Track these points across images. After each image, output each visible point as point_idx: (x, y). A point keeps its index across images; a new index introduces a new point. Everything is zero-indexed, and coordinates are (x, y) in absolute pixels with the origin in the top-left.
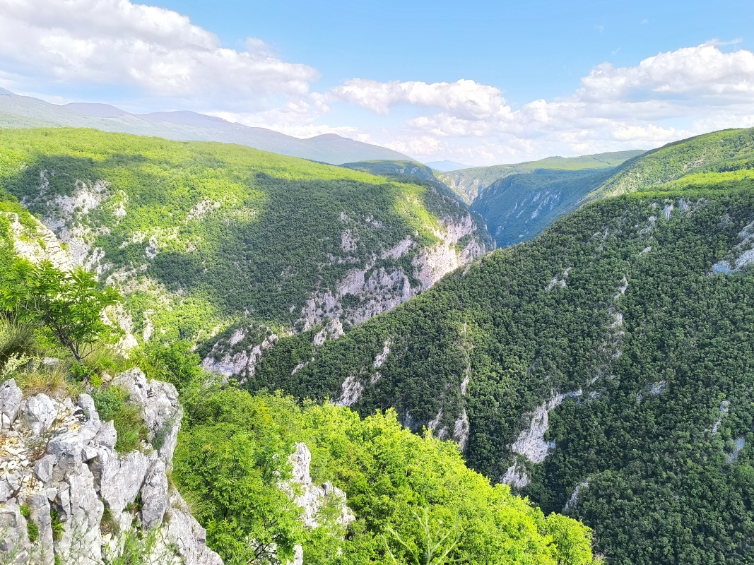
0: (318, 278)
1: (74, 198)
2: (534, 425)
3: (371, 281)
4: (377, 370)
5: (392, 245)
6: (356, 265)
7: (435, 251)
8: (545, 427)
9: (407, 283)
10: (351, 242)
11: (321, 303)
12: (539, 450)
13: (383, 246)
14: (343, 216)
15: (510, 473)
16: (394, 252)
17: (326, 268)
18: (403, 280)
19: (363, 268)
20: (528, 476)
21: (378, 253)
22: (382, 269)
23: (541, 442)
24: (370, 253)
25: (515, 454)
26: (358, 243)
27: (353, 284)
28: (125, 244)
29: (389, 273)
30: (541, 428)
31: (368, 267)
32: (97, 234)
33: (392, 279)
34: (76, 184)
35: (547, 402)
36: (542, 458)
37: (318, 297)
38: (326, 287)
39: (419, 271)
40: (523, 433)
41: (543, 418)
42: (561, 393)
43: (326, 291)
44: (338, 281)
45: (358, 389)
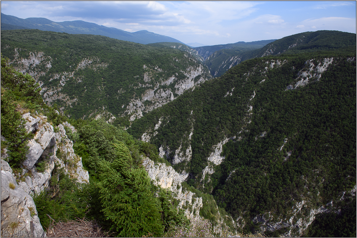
0: (134, 93)
1: (29, 60)
2: (216, 150)
3: (157, 94)
4: (156, 130)
5: (166, 79)
6: (150, 88)
7: (185, 82)
8: (221, 151)
9: (172, 95)
10: (148, 78)
11: (135, 104)
12: (219, 160)
13: (162, 79)
14: (145, 66)
15: (206, 168)
16: (167, 82)
17: (138, 89)
18: (171, 94)
19: (153, 89)
20: (214, 170)
21: (160, 82)
22: (162, 90)
23: (219, 157)
24: (157, 83)
25: (209, 161)
26: (151, 78)
27: (149, 96)
28: (51, 79)
29: (165, 91)
30: (219, 151)
31: (155, 89)
32: (40, 75)
33: (166, 93)
34: (30, 54)
35: (222, 141)
36: (220, 163)
37: (134, 101)
38: (137, 97)
39: (178, 91)
40: (212, 153)
41: (220, 147)
42: (228, 138)
43: (137, 99)
44: (142, 95)
45: (148, 138)
